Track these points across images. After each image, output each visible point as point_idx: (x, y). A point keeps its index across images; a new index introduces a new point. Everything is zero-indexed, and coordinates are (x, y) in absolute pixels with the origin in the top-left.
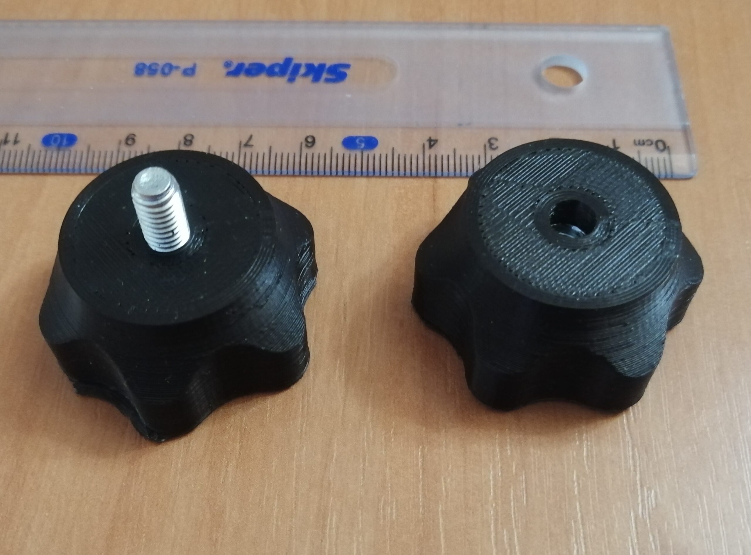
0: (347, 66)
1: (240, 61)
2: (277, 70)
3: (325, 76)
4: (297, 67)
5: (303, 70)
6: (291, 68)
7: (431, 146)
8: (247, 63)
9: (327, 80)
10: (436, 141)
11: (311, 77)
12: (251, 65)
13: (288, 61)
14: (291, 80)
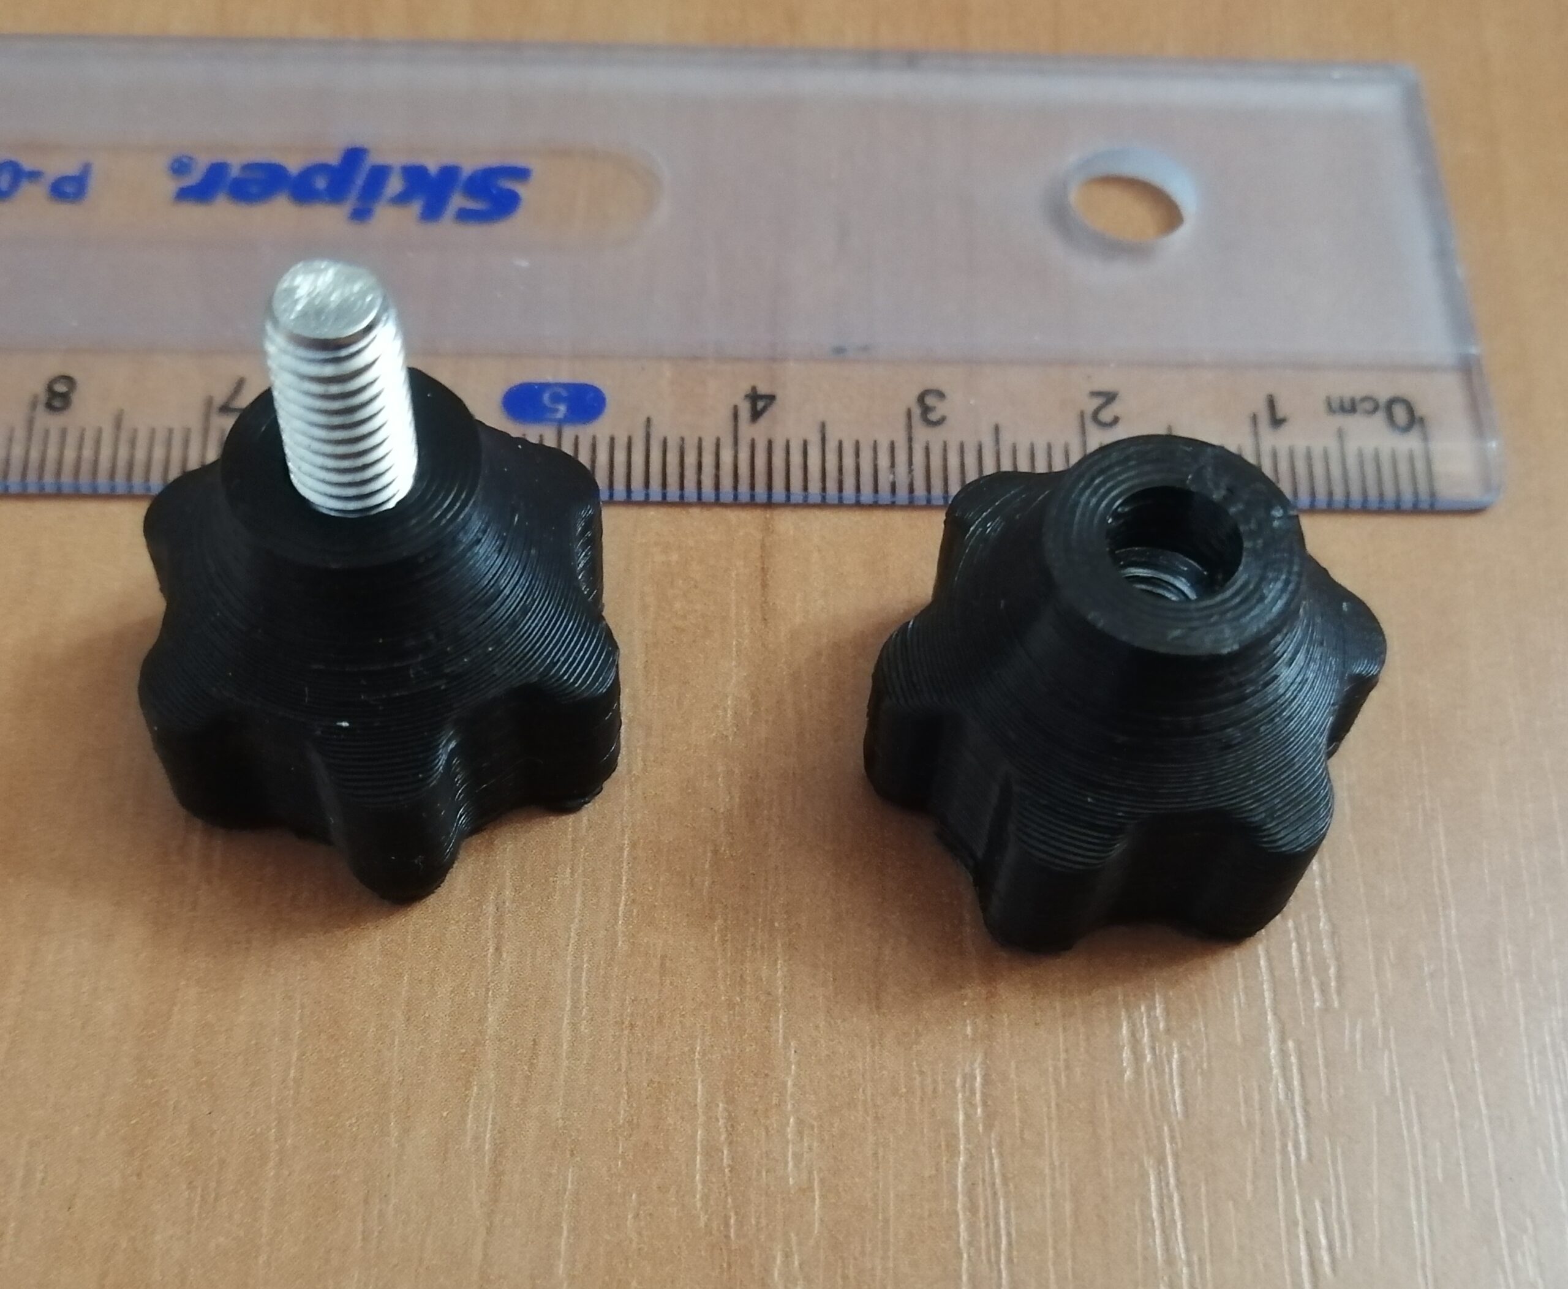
0: (521, 174)
1: (218, 158)
2: (321, 183)
3: (457, 201)
4: (379, 174)
5: (395, 185)
6: (360, 180)
7: (756, 415)
8: (236, 162)
9: (464, 216)
10: (771, 398)
11: (416, 207)
12: (248, 167)
13: (354, 156)
14: (361, 214)
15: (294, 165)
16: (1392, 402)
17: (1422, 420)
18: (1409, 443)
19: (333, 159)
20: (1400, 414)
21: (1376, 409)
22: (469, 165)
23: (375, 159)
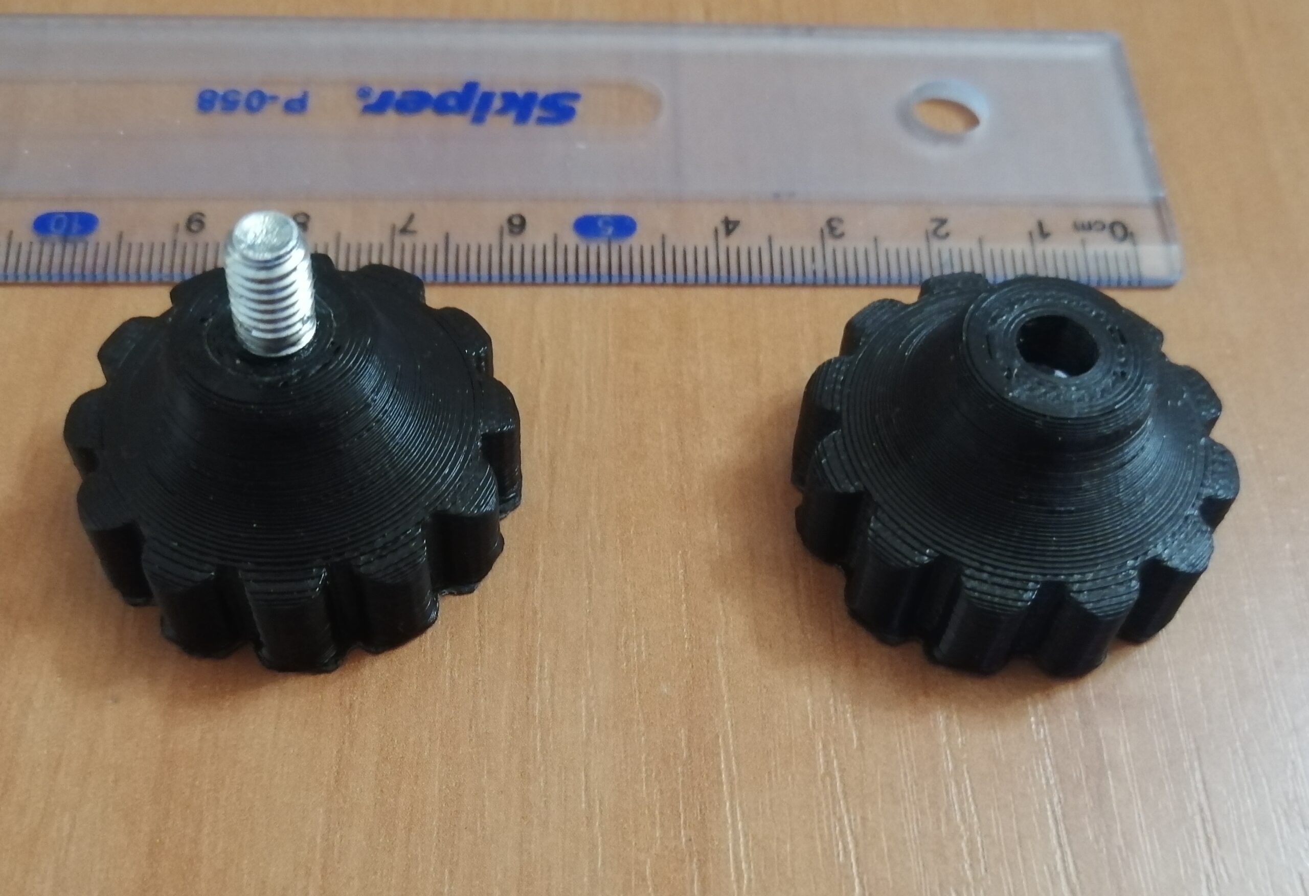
0: (575, 96)
1: (387, 88)
2: (452, 102)
3: (537, 112)
4: (487, 98)
5: (497, 103)
6: (476, 101)
7: (729, 232)
8: (398, 91)
9: (541, 121)
10: (736, 223)
11: (511, 116)
12: (405, 94)
13: (471, 87)
14: (479, 119)
15: (434, 92)
16: (1113, 225)
17: (1132, 234)
18: (1125, 248)
19: (459, 88)
20: (1119, 231)
21: (1104, 227)
22: (542, 93)
23: (484, 87)
